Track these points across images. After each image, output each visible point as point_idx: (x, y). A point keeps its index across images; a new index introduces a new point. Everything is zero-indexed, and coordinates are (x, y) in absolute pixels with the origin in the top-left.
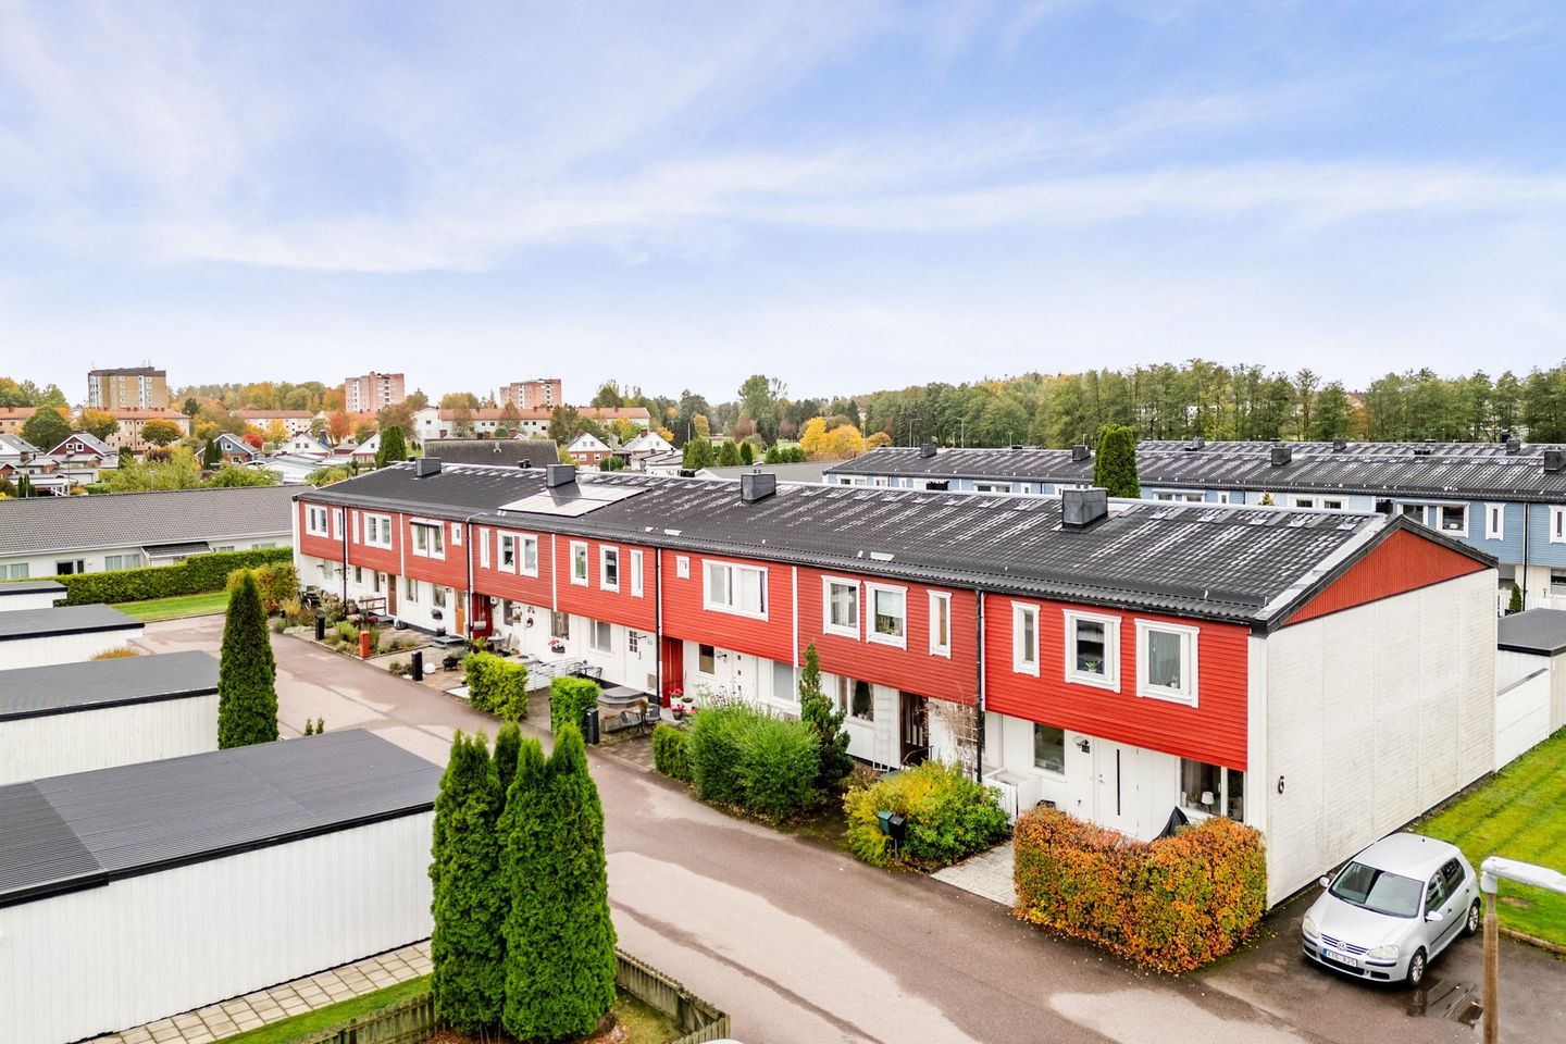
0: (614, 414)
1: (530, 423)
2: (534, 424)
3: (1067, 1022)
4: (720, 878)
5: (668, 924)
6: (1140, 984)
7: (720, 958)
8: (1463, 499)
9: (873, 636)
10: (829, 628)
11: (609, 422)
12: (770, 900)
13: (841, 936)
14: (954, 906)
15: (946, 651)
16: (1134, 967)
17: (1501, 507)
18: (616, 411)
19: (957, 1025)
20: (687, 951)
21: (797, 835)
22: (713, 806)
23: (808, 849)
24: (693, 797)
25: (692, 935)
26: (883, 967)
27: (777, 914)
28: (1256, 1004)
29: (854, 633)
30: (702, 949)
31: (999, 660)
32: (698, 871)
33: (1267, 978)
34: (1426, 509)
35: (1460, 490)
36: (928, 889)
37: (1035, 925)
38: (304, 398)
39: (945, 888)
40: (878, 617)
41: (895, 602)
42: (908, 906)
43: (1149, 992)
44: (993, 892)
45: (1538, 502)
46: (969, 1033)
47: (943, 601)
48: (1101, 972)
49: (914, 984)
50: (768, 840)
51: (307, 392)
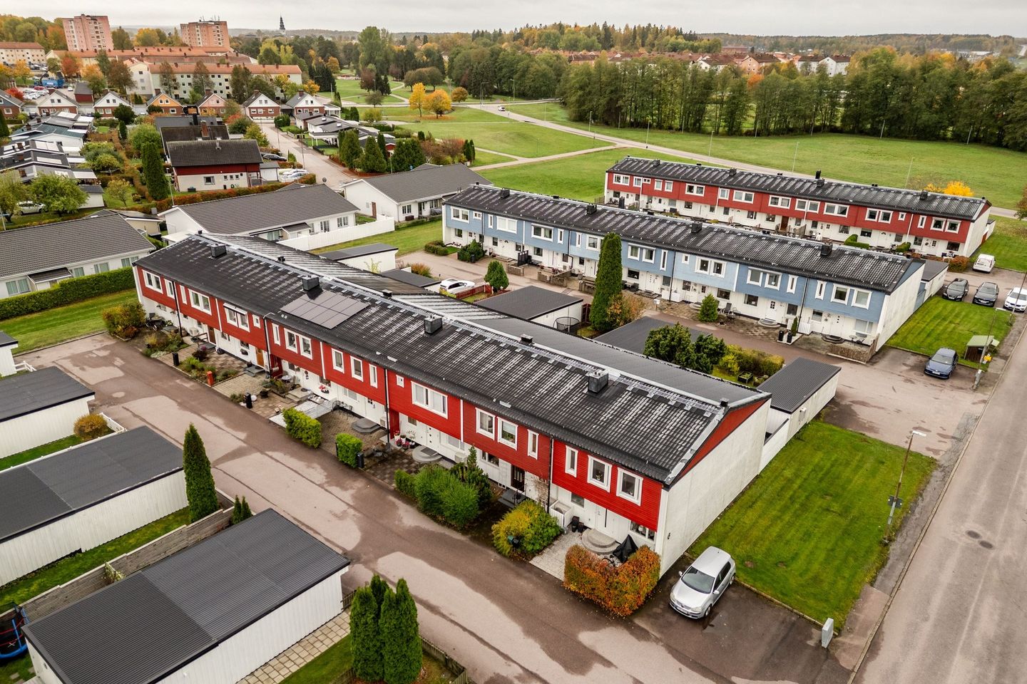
0: (276, 70)
1: (216, 76)
2: (219, 76)
3: (585, 647)
4: (442, 569)
5: (427, 601)
6: (611, 624)
7: (452, 621)
8: (779, 271)
9: (501, 440)
10: (479, 430)
11: (273, 77)
12: (466, 583)
13: (498, 605)
14: (540, 582)
15: (535, 455)
16: (608, 615)
17: (796, 278)
18: (277, 67)
19: (546, 652)
20: (437, 618)
21: (470, 536)
22: (429, 516)
23: (477, 546)
24: (419, 509)
25: (438, 607)
26: (516, 621)
27: (470, 591)
28: (651, 632)
29: (492, 436)
30: (443, 616)
31: (559, 466)
32: (432, 564)
33: (656, 616)
34: (762, 274)
35: (779, 265)
36: (530, 572)
37: (572, 592)
38: (30, 31)
39: (536, 570)
40: (503, 431)
41: (513, 428)
42: (522, 583)
43: (614, 628)
44: (555, 572)
45: (813, 278)
46: (550, 656)
47: (535, 436)
48: (597, 619)
49: (529, 632)
50: (458, 540)
51: (32, 26)
